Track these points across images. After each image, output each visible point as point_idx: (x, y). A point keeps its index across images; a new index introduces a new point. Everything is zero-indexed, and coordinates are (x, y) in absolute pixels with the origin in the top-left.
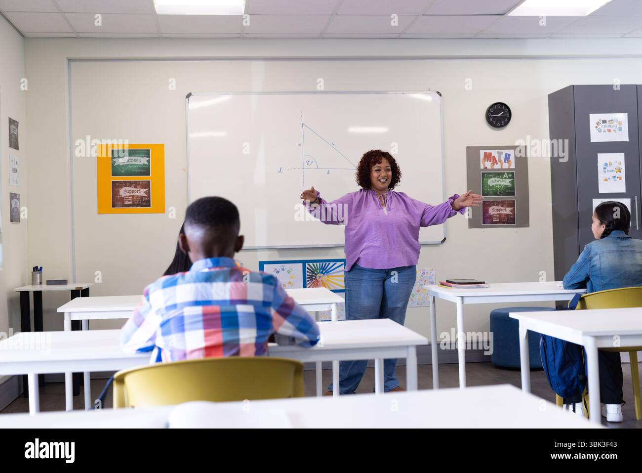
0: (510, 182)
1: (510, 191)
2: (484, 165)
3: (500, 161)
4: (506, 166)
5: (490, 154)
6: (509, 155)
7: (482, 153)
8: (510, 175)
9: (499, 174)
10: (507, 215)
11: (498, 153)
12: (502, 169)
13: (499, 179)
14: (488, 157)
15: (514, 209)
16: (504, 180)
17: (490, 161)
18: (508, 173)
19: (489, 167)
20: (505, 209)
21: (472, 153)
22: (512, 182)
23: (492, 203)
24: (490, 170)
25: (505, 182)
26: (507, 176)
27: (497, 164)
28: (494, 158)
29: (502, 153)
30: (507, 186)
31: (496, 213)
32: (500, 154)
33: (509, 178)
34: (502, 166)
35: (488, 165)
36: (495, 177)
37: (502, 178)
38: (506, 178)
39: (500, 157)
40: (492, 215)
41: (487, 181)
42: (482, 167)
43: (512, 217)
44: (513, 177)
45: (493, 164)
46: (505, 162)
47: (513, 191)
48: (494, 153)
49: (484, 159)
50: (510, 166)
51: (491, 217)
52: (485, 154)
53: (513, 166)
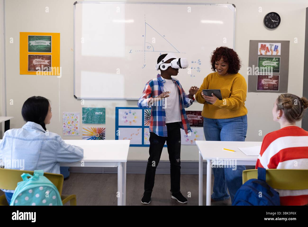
0: (276, 64)
1: (276, 70)
2: (261, 52)
3: (271, 50)
4: (275, 53)
5: (265, 45)
6: (278, 46)
7: (260, 44)
8: (277, 60)
9: (270, 59)
10: (274, 85)
11: (270, 45)
12: (272, 55)
13: (269, 62)
14: (263, 47)
15: (278, 81)
16: (273, 62)
17: (265, 50)
18: (276, 58)
19: (264, 54)
20: (273, 81)
21: (253, 44)
22: (278, 64)
23: (264, 77)
24: (264, 56)
25: (274, 63)
26: (275, 60)
27: (269, 52)
28: (267, 48)
29: (273, 45)
30: (275, 66)
31: (266, 83)
32: (271, 46)
33: (276, 61)
34: (272, 53)
35: (263, 52)
36: (267, 60)
37: (272, 61)
38: (274, 61)
39: (271, 47)
40: (264, 85)
41: (262, 63)
42: (259, 54)
43: (276, 86)
44: (279, 61)
45: (266, 52)
46: (274, 51)
47: (278, 70)
48: (268, 45)
49: (261, 49)
50: (277, 53)
51: (263, 85)
52: (262, 45)
53: (279, 54)
